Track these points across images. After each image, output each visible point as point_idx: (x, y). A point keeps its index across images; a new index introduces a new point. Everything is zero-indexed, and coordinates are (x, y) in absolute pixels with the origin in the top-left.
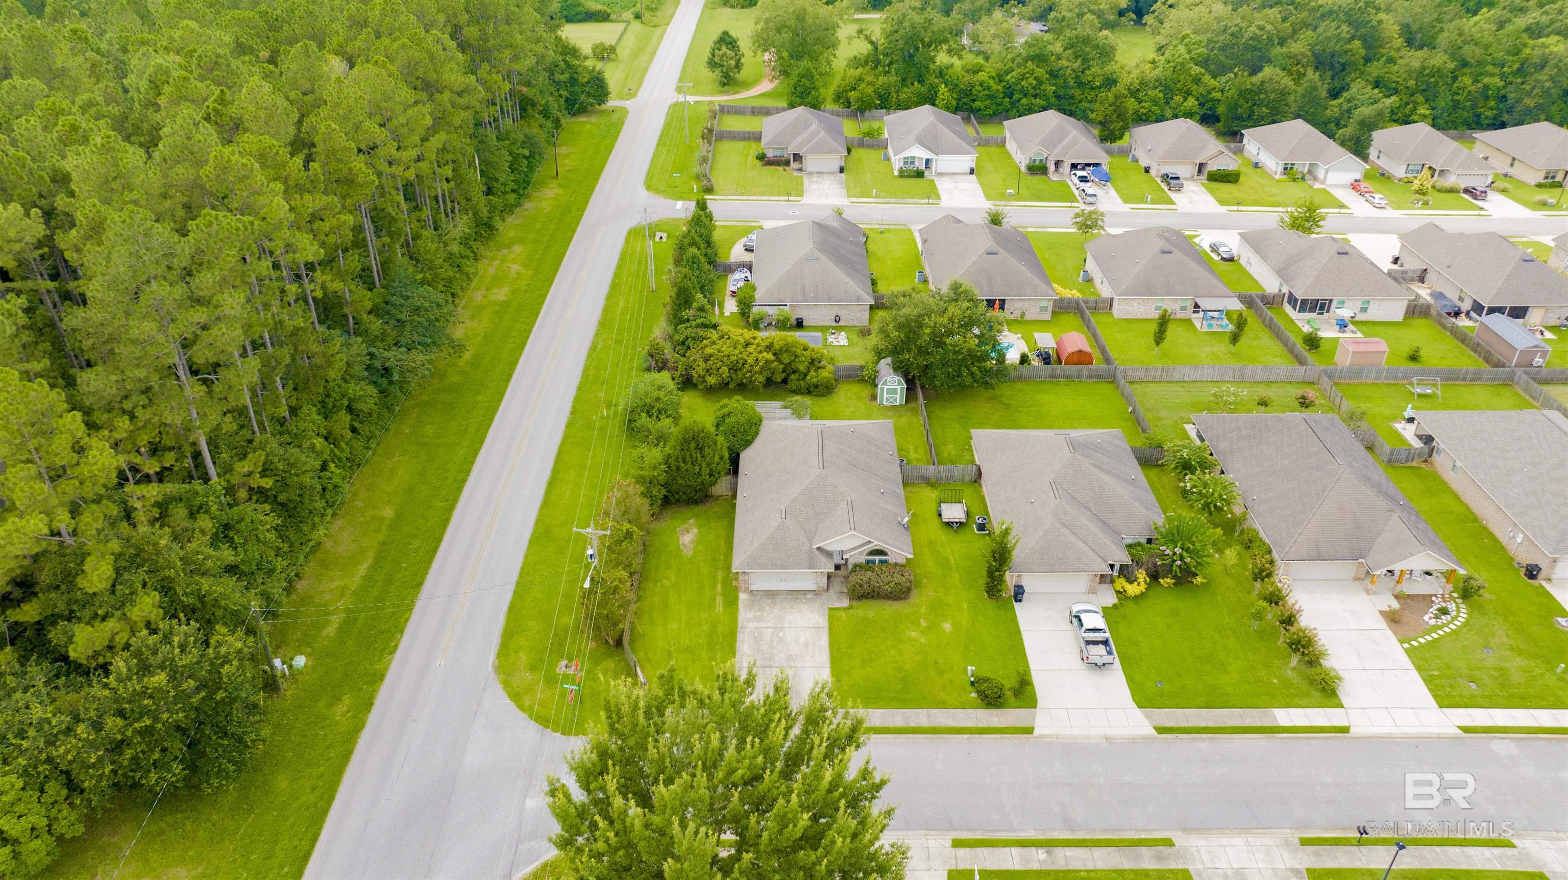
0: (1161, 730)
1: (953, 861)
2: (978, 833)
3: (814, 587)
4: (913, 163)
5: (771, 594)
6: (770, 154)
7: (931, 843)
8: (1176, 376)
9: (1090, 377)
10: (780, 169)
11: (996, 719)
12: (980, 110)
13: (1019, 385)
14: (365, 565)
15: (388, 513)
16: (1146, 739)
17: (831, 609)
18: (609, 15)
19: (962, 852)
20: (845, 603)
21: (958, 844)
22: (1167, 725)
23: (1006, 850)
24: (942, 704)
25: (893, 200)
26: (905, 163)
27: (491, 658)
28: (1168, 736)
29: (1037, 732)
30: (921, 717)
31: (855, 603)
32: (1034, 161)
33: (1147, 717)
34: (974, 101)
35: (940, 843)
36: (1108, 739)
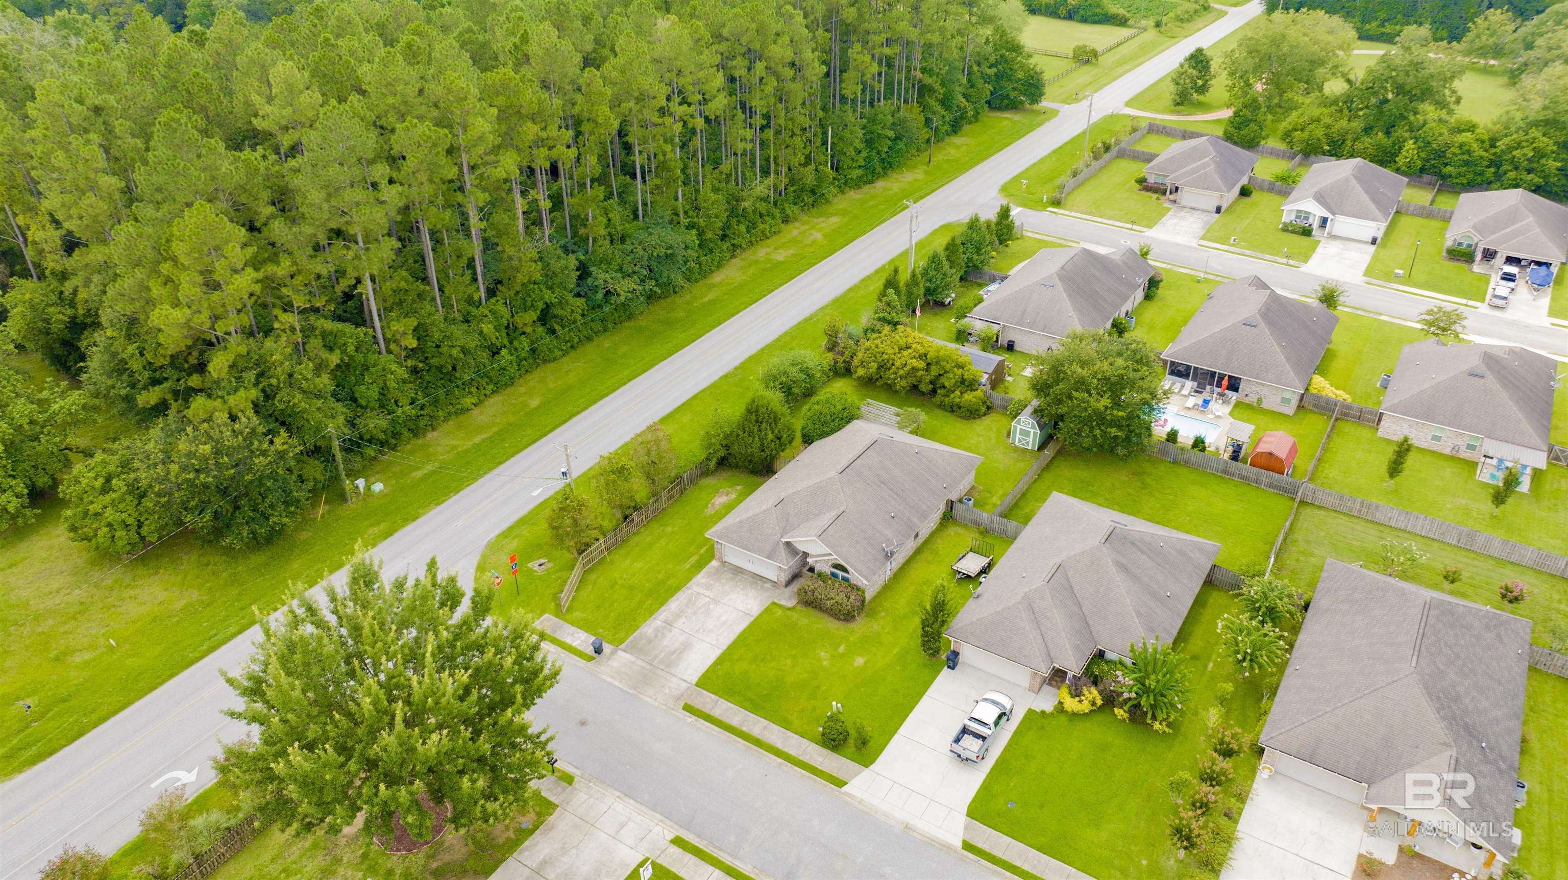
0: (968, 846)
1: (658, 853)
2: (705, 842)
3: (775, 579)
4: (1307, 218)
5: (738, 571)
6: (1151, 180)
7: (658, 829)
8: (1379, 516)
9: (1271, 485)
10: (1155, 196)
11: (821, 759)
12: (1450, 176)
13: (1182, 471)
14: (483, 436)
15: (535, 403)
16: (946, 847)
17: (774, 604)
18: (1126, 20)
19: (675, 850)
20: (791, 603)
21: (678, 842)
22: (980, 845)
23: (711, 868)
24: (786, 724)
25: (1248, 252)
26: (1298, 217)
27: (493, 535)
28: (970, 855)
29: (845, 789)
30: (757, 725)
31: (799, 607)
32: (1460, 244)
33: (966, 828)
34: (1446, 164)
35: (663, 832)
36: (907, 827)
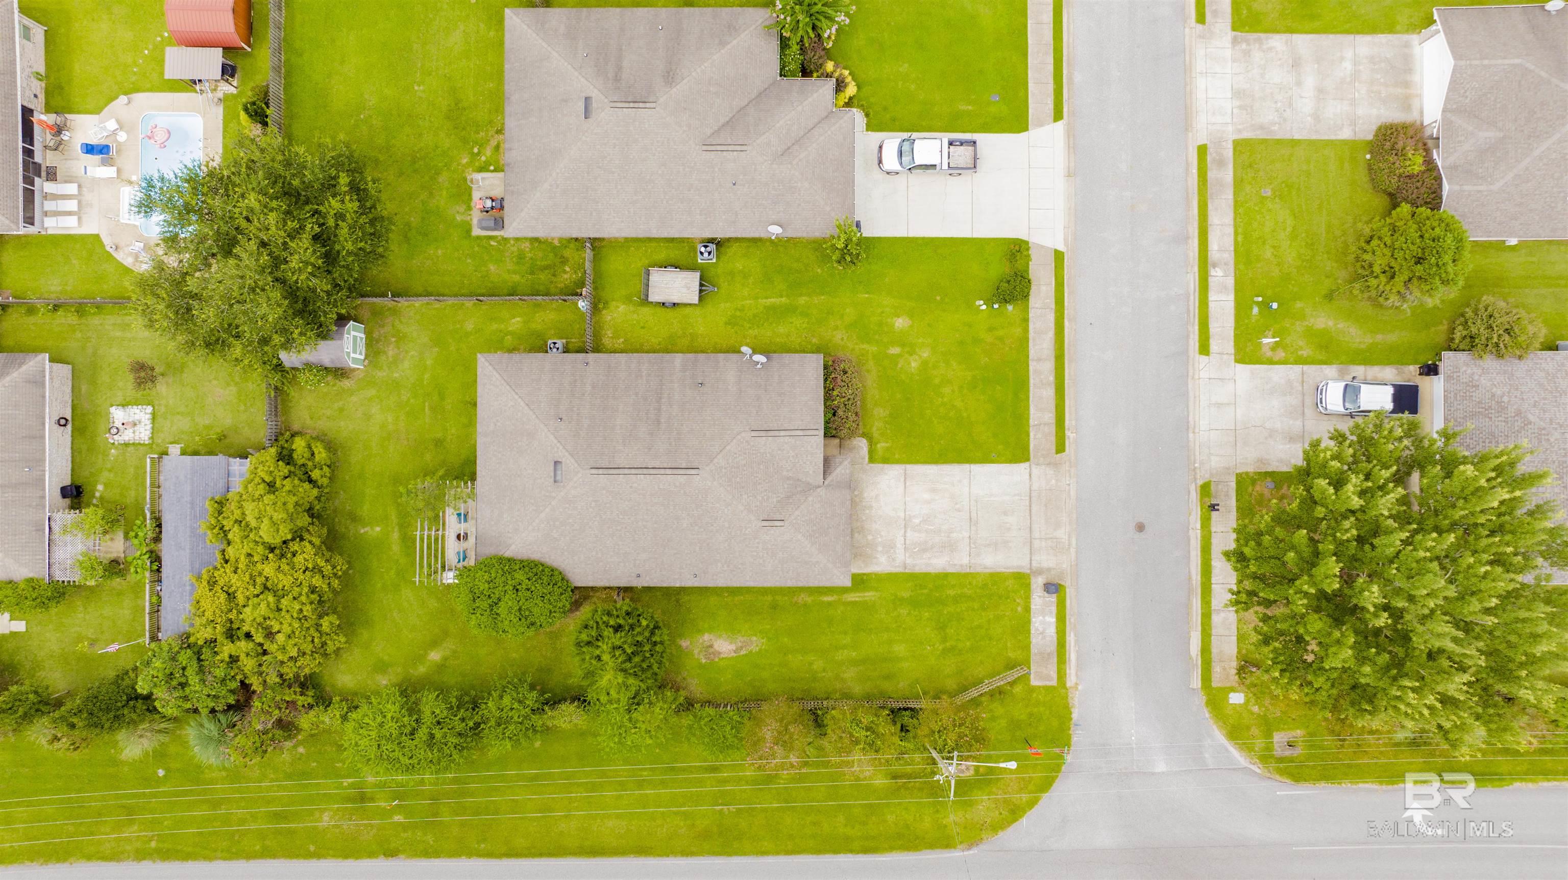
0: (1058, 115)
1: (1225, 357)
2: (1190, 329)
7: (1203, 374)
11: (1043, 288)
16: (1070, 134)
17: (872, 460)
19: (1214, 346)
20: (863, 441)
21: (1204, 349)
22: (1051, 106)
23: (1211, 305)
24: (1023, 342)
27: (955, 854)
28: (1065, 110)
29: (1061, 247)
31: (862, 430)
33: (1041, 125)
36: (1069, 175)
